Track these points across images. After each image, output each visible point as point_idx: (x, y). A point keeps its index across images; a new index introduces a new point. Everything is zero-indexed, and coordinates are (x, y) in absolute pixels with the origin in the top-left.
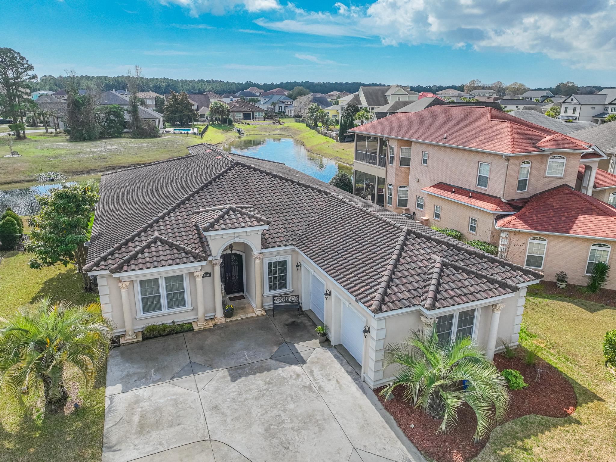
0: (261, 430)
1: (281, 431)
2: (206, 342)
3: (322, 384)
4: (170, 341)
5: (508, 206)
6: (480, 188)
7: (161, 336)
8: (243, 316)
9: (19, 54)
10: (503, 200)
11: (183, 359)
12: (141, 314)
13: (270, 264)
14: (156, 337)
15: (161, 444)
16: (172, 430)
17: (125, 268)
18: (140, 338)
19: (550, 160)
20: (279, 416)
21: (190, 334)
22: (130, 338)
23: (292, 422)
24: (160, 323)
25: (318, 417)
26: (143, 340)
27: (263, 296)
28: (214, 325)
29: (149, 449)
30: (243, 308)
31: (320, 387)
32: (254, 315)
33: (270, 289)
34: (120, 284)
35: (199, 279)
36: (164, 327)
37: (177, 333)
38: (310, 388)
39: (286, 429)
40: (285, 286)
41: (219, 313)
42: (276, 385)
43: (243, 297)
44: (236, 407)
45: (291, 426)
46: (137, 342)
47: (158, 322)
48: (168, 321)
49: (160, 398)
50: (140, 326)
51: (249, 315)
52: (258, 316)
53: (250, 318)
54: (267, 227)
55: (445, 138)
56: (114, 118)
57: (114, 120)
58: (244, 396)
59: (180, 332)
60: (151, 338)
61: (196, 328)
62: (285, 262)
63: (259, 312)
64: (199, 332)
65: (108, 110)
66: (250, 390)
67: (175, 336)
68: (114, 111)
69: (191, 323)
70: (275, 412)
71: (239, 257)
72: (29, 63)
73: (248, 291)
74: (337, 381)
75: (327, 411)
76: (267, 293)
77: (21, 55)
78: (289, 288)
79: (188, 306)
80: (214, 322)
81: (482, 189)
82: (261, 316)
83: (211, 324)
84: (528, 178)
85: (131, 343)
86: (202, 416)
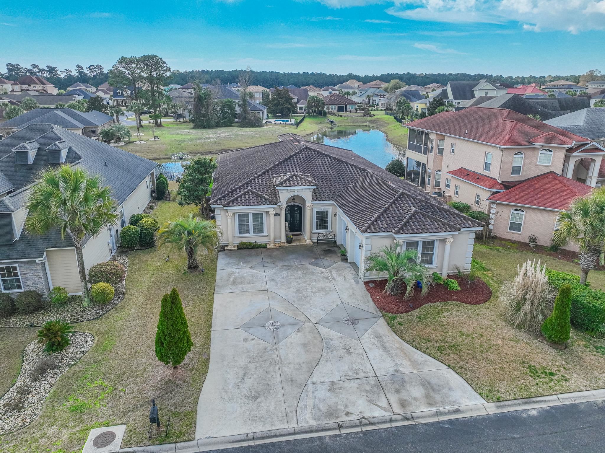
0: (295, 290)
1: (305, 292)
2: (274, 254)
3: (334, 277)
4: (253, 251)
5: (501, 185)
6: (485, 172)
7: (248, 248)
8: (298, 244)
9: (161, 59)
10: (499, 181)
11: (259, 259)
12: (237, 235)
13: (317, 212)
14: (245, 248)
15: (243, 289)
16: (249, 285)
17: (231, 204)
18: (236, 248)
19: (540, 152)
20: (306, 286)
21: (264, 249)
22: (231, 247)
23: (312, 289)
24: (248, 242)
25: (327, 289)
26: (238, 249)
27: (311, 232)
28: (279, 247)
29: (237, 290)
30: (299, 240)
31: (333, 278)
32: (305, 243)
33: (317, 229)
34: (227, 214)
35: (272, 216)
36: (250, 244)
37: (257, 248)
38: (327, 278)
39: (308, 292)
40: (327, 228)
41: (283, 240)
42: (308, 275)
43: (301, 235)
44: (284, 281)
45: (311, 290)
46: (235, 250)
47: (247, 240)
48: (253, 241)
49: (244, 273)
50: (237, 241)
51: (302, 244)
52: (307, 245)
53: (302, 245)
54: (315, 187)
55: (467, 134)
56: (228, 110)
57: (228, 112)
58: (289, 277)
59: (259, 248)
60: (242, 249)
61: (268, 246)
62: (327, 212)
63: (308, 242)
64: (270, 249)
65: (223, 104)
66: (293, 275)
67: (256, 249)
68: (228, 105)
69: (266, 244)
70: (304, 285)
71: (300, 208)
72: (168, 66)
73: (304, 231)
74: (344, 277)
75: (333, 287)
76: (314, 231)
77: (163, 60)
78: (329, 230)
79: (265, 233)
80: (280, 245)
81: (486, 173)
82: (310, 244)
83: (278, 245)
84: (522, 166)
85: (231, 250)
86: (265, 282)
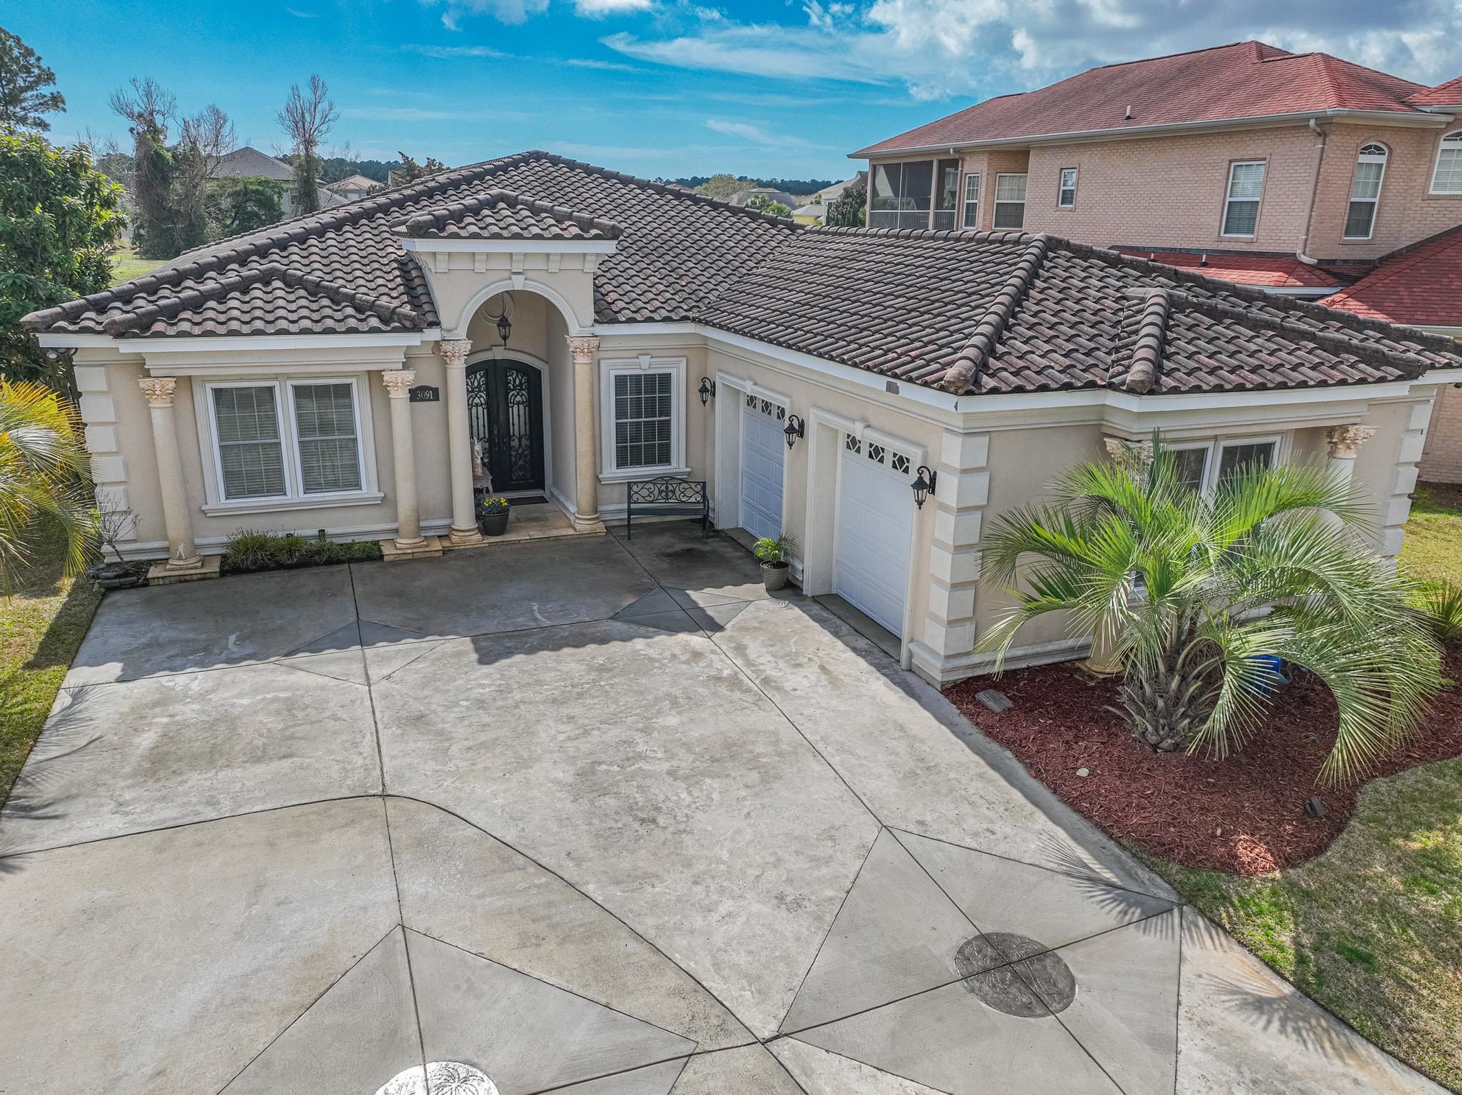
0: (565, 774)
1: (633, 776)
2: (417, 584)
3: (770, 671)
4: (306, 580)
6: (1230, 240)
7: (280, 566)
8: (536, 534)
10: (1305, 259)
11: (339, 614)
12: (217, 499)
13: (620, 381)
14: (263, 568)
17: (159, 327)
18: (214, 567)
19: (1444, 145)
20: (629, 742)
21: (368, 568)
22: (181, 564)
23: (670, 755)
24: (281, 534)
25: (759, 749)
26: (223, 573)
27: (597, 480)
28: (445, 551)
30: (537, 519)
31: (766, 681)
32: (571, 532)
33: (621, 463)
34: (145, 383)
35: (399, 396)
36: (292, 544)
37: (330, 562)
38: (734, 682)
39: (650, 775)
40: (665, 458)
41: (464, 517)
42: (622, 673)
43: (542, 500)
44: (486, 719)
45: (666, 766)
46: (204, 578)
47: (276, 529)
48: (305, 529)
50: (217, 537)
51: (555, 533)
52: (581, 536)
53: (557, 538)
55: (1129, 118)
56: (256, 209)
57: (257, 215)
58: (517, 696)
59: (339, 562)
60: (248, 571)
61: (387, 550)
62: (665, 380)
63: (584, 526)
64: (394, 564)
65: (239, 187)
66: (539, 682)
67: (322, 569)
68: (256, 192)
69: (376, 543)
70: (614, 733)
71: (532, 378)
72: (43, 64)
73: (556, 483)
74: (822, 668)
75: (787, 733)
76: (611, 471)
77: (23, 42)
78: (677, 465)
79: (369, 489)
80: (446, 543)
81: (1237, 240)
82: (593, 535)
83: (437, 545)
84: (1376, 200)
85: (182, 580)
86: (369, 739)
